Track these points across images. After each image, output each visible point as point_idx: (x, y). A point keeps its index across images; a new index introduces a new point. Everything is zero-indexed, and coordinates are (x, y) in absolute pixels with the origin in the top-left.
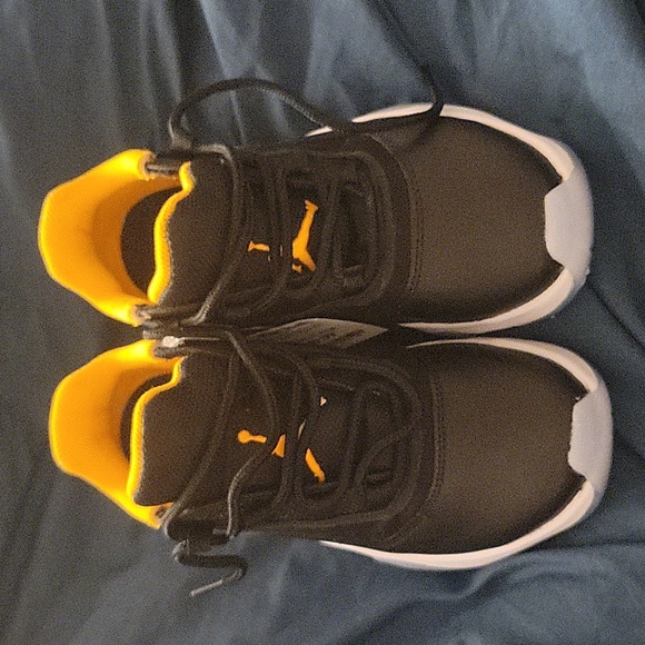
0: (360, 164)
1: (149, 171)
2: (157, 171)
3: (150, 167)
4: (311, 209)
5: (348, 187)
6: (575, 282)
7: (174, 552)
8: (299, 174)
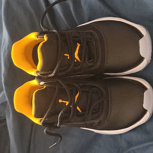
0: (91, 34)
1: (38, 37)
2: (40, 37)
3: (38, 36)
4: (79, 45)
5: (89, 40)
6: (147, 62)
7: (45, 131)
8: (76, 37)
